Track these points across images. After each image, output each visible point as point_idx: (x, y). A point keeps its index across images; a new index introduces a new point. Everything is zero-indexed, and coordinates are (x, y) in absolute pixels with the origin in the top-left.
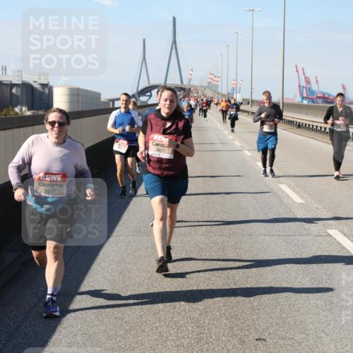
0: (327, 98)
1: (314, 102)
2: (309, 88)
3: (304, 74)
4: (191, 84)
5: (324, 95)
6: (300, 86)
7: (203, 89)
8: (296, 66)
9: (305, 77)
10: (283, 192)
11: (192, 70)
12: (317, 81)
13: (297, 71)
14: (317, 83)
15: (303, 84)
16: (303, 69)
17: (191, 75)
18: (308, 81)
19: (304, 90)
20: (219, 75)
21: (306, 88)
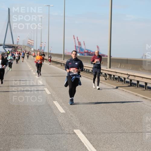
0: (90, 53)
1: (83, 55)
2: (80, 48)
3: (78, 40)
4: (19, 44)
5: (88, 51)
6: (75, 46)
7: (25, 47)
8: (74, 36)
9: (78, 42)
10: (55, 106)
11: (19, 37)
12: (84, 44)
13: (74, 39)
14: (84, 45)
15: (77, 45)
16: (77, 37)
17: (18, 39)
18: (80, 44)
19: (78, 48)
20: (33, 39)
21: (79, 47)
